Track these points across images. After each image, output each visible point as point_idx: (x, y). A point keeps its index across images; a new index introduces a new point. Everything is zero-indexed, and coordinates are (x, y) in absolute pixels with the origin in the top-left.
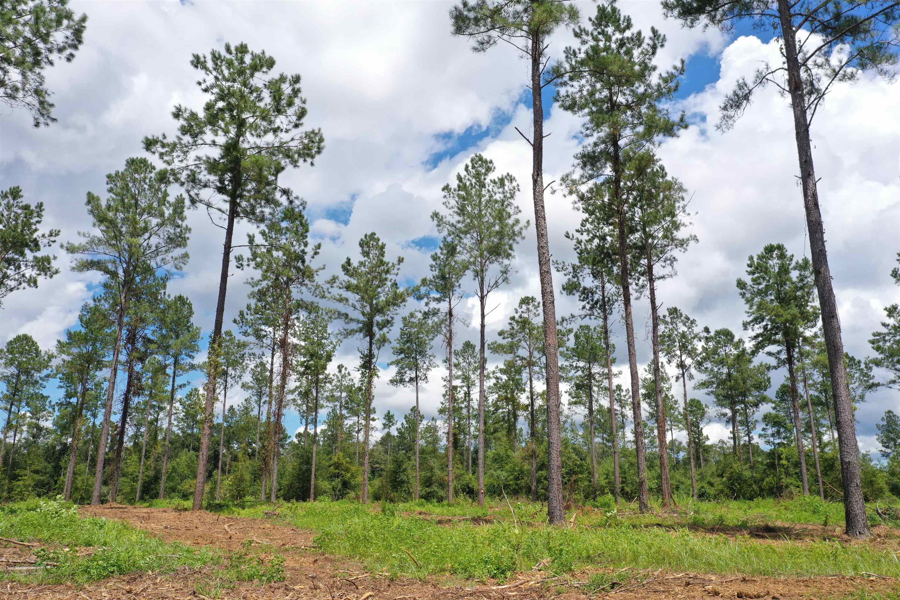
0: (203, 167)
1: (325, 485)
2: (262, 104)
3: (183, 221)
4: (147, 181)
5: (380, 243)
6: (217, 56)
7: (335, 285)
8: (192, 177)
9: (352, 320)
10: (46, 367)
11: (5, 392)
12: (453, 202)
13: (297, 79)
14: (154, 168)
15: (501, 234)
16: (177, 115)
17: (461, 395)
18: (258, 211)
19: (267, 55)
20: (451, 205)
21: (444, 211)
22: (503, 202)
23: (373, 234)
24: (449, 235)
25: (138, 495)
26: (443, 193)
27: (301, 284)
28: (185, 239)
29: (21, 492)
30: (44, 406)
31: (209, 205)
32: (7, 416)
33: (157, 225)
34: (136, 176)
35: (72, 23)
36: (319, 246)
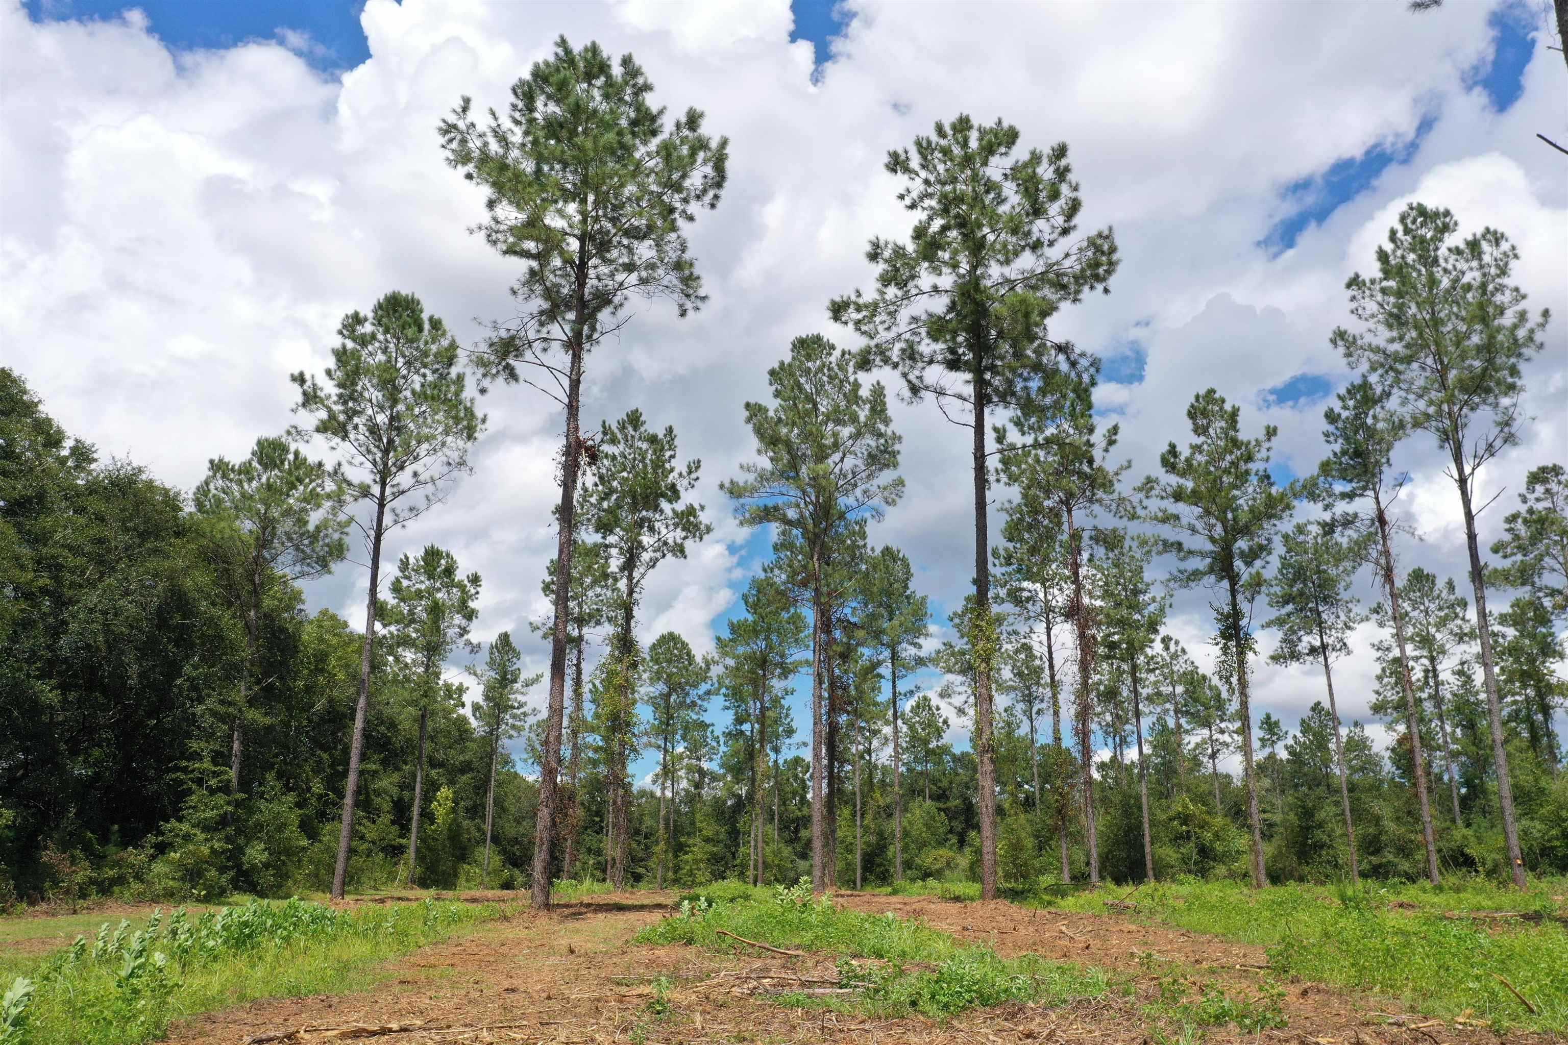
0: (923, 331)
1: (1169, 854)
2: (1004, 209)
3: (887, 426)
4: (826, 371)
5: (1228, 407)
6: (924, 144)
7: (1153, 492)
8: (909, 351)
9: (1190, 552)
10: (705, 679)
11: (652, 721)
12: (1371, 307)
13: (1061, 152)
14: (833, 347)
15: (1488, 349)
16: (874, 256)
17: (1417, 675)
18: (1019, 386)
19: (1005, 125)
20: (1368, 312)
21: (1354, 326)
22: (1483, 286)
23: (1212, 391)
24: (1373, 369)
25: (859, 872)
26: (1350, 293)
27: (1091, 501)
28: (894, 454)
29: (691, 870)
30: (704, 737)
31: (940, 392)
32: (661, 756)
33: (850, 438)
34: (810, 364)
35: (709, 154)
36: (1115, 430)
